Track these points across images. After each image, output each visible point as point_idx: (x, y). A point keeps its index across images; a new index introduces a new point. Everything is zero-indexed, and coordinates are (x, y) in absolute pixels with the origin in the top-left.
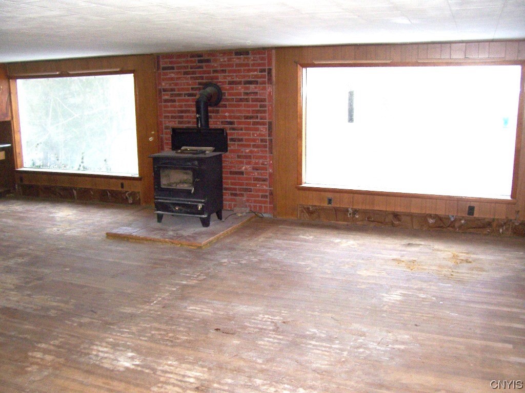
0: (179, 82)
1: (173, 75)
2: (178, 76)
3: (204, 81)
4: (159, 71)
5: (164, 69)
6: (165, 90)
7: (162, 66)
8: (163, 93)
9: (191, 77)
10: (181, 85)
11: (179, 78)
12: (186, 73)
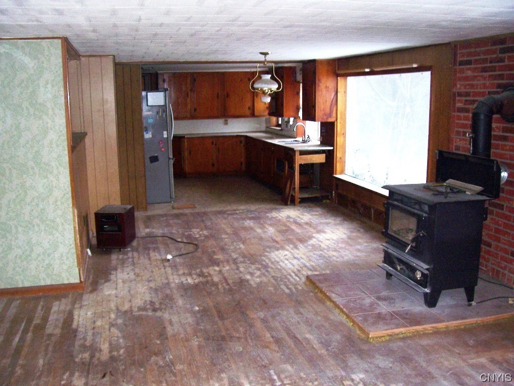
0: (475, 82)
1: (469, 73)
2: (475, 74)
3: (504, 82)
4: (455, 67)
5: (461, 63)
6: (460, 95)
7: (459, 59)
8: (457, 98)
9: (490, 76)
10: (477, 88)
11: (476, 77)
12: (484, 70)
